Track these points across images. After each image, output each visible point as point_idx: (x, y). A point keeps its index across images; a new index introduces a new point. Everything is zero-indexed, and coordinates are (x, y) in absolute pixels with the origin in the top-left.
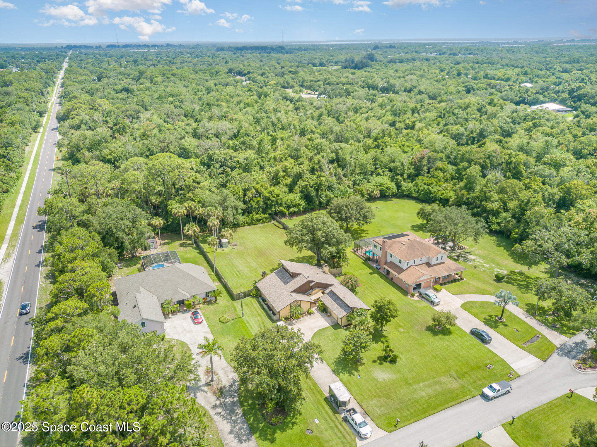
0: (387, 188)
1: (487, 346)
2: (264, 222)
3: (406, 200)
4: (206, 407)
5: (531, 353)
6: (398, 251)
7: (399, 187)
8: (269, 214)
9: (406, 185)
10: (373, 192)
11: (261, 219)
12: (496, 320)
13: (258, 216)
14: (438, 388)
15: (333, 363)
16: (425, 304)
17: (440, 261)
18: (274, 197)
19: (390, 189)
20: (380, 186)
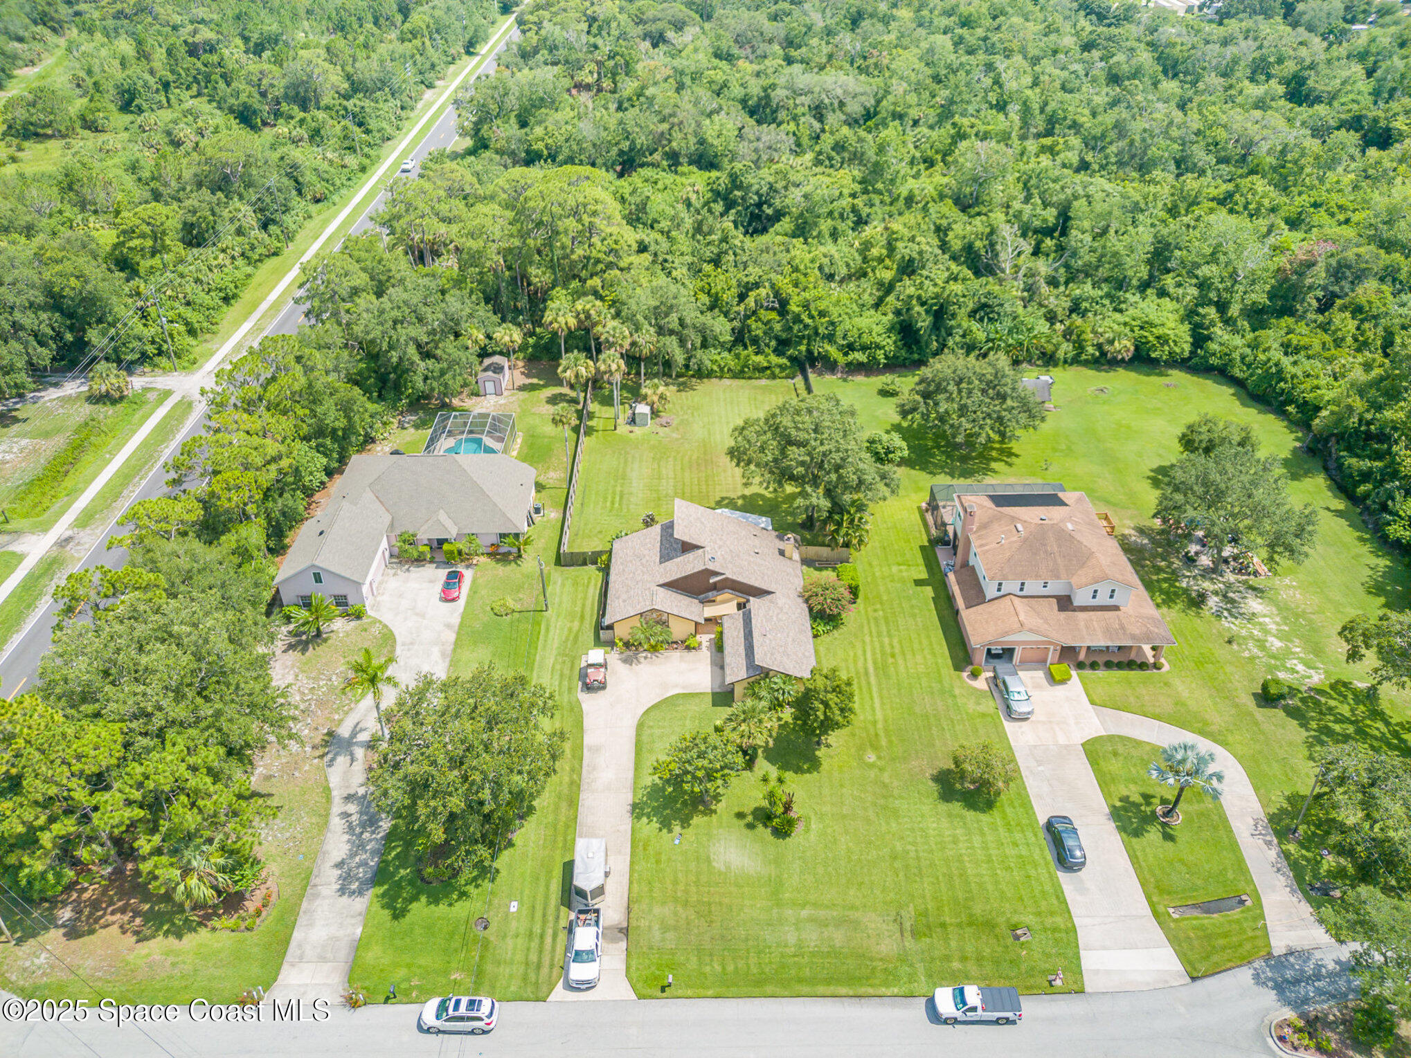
0: (1158, 338)
1: (1062, 876)
2: (773, 376)
3: (1209, 382)
4: (335, 793)
5: (1175, 940)
6: (994, 545)
7: (1200, 338)
8: (793, 359)
9: (1224, 340)
10: (1111, 342)
11: (767, 368)
12: (1153, 812)
13: (759, 359)
14: (838, 937)
15: (646, 788)
16: (990, 705)
17: (1103, 599)
18: (811, 317)
19: (1166, 342)
20: (1142, 328)
